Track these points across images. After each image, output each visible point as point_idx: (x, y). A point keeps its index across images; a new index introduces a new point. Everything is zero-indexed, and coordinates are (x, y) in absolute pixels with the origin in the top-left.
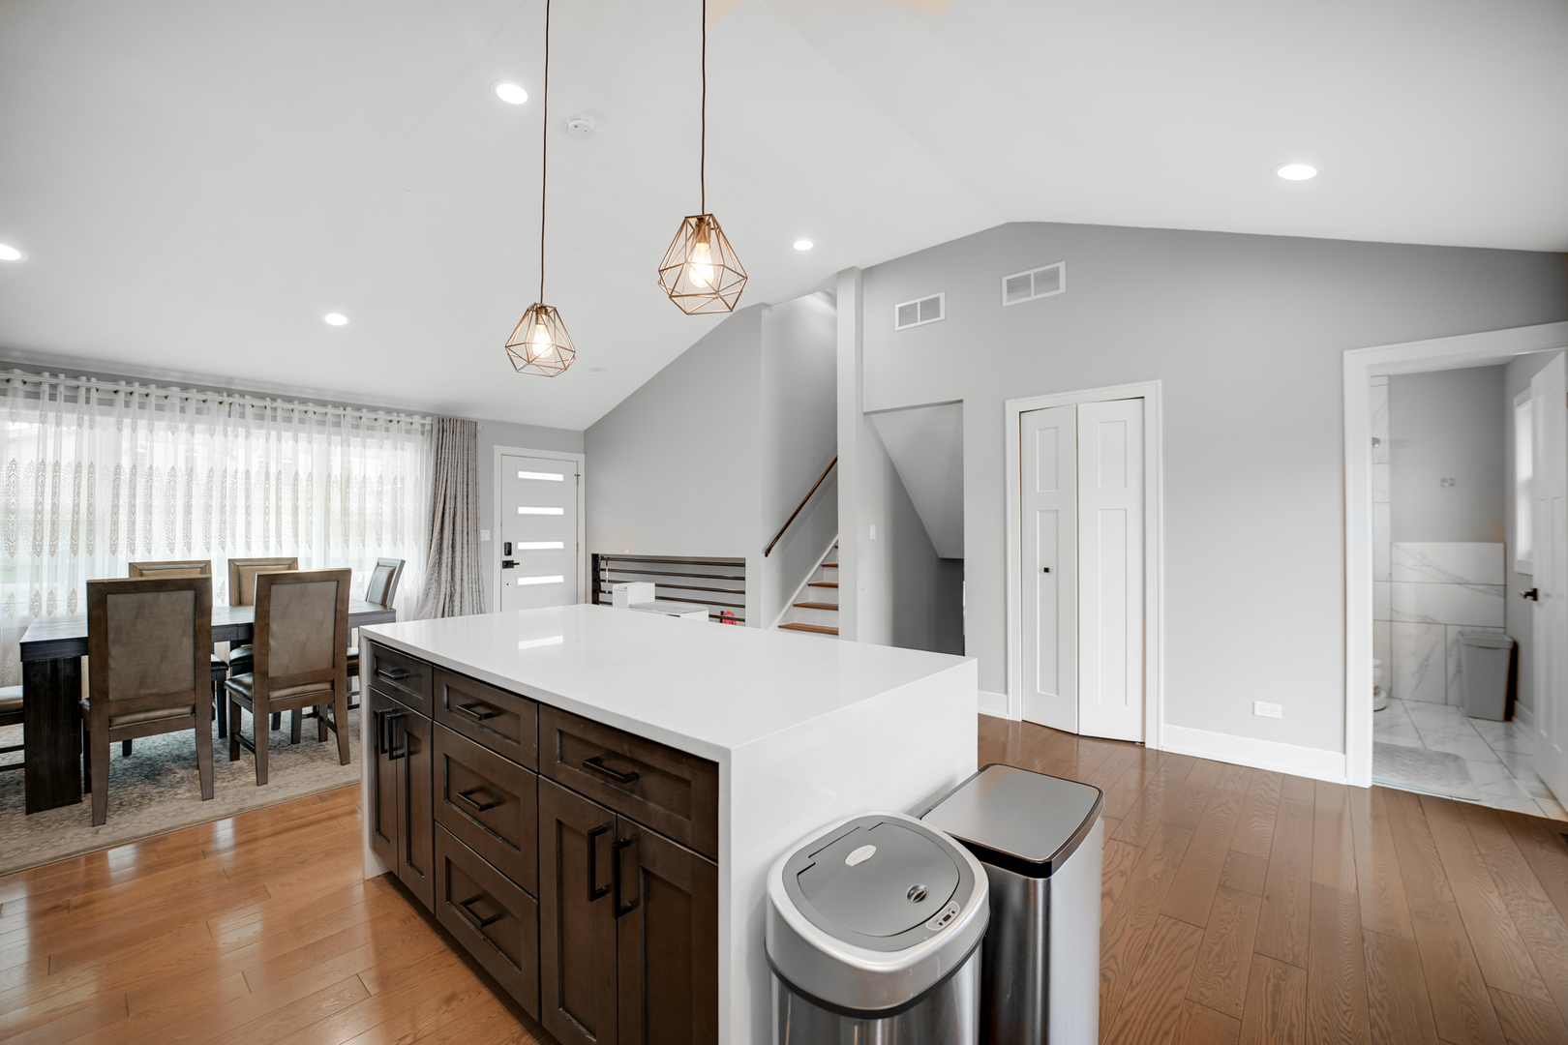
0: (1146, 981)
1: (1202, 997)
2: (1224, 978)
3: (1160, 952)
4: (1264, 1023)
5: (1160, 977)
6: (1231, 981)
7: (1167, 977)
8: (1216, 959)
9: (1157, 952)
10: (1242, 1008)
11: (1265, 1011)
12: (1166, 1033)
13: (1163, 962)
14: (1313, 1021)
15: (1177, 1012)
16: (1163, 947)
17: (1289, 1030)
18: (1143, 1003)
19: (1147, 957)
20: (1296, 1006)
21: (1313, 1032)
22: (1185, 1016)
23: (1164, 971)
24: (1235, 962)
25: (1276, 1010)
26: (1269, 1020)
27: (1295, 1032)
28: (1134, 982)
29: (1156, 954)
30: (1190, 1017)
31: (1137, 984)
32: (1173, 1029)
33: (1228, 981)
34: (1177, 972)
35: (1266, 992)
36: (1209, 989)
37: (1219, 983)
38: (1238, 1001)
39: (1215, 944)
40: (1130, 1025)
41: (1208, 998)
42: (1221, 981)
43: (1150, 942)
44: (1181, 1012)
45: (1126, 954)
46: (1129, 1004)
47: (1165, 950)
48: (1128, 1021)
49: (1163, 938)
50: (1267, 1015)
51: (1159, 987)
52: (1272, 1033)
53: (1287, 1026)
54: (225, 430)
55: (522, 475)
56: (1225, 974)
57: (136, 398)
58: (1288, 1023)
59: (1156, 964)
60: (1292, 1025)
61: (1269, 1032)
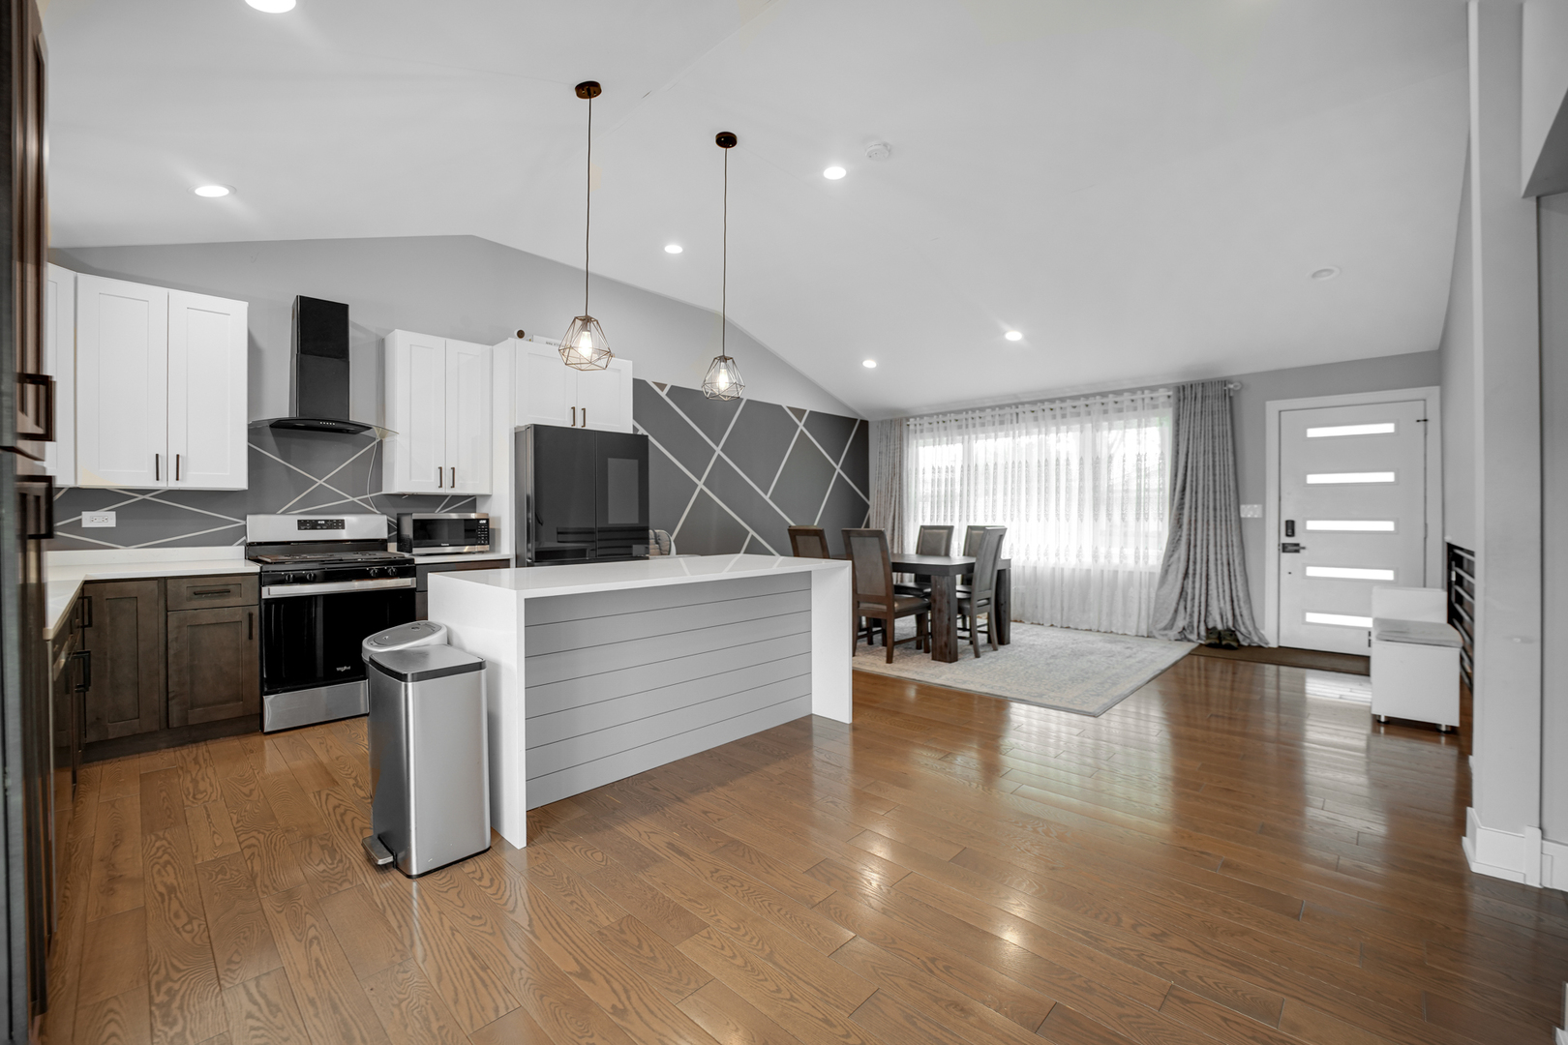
0: (451, 941)
1: (402, 970)
2: (401, 1001)
3: (472, 972)
4: (341, 995)
5: (446, 953)
6: (394, 1005)
7: (442, 959)
8: (424, 1013)
9: (473, 969)
10: (366, 990)
11: (347, 1006)
12: (400, 927)
13: (458, 966)
14: (300, 1037)
15: (407, 943)
16: (475, 977)
17: (317, 1008)
18: (434, 928)
19: (474, 958)
20: (322, 1037)
21: (296, 1027)
22: (400, 947)
23: (449, 960)
24: (406, 1026)
25: (337, 1016)
26: (337, 1001)
27: (311, 1010)
28: (456, 933)
29: (471, 966)
30: (396, 948)
31: (453, 935)
32: (399, 933)
33: (396, 1002)
34: (440, 969)
35: (356, 1024)
36: (404, 980)
37: (400, 993)
38: (373, 993)
39: (441, 1028)
40: (426, 911)
41: (397, 972)
42: (401, 996)
43: (488, 971)
44: (405, 946)
45: (489, 945)
46: (441, 920)
47: (471, 977)
48: (429, 912)
49: (485, 986)
50: (343, 1004)
51: (438, 946)
52: (329, 993)
53: (320, 1011)
54: (1014, 433)
55: (1313, 433)
56: (404, 1005)
57: (978, 421)
58: (321, 1015)
59: (461, 959)
60: (317, 1015)
61: (332, 991)
